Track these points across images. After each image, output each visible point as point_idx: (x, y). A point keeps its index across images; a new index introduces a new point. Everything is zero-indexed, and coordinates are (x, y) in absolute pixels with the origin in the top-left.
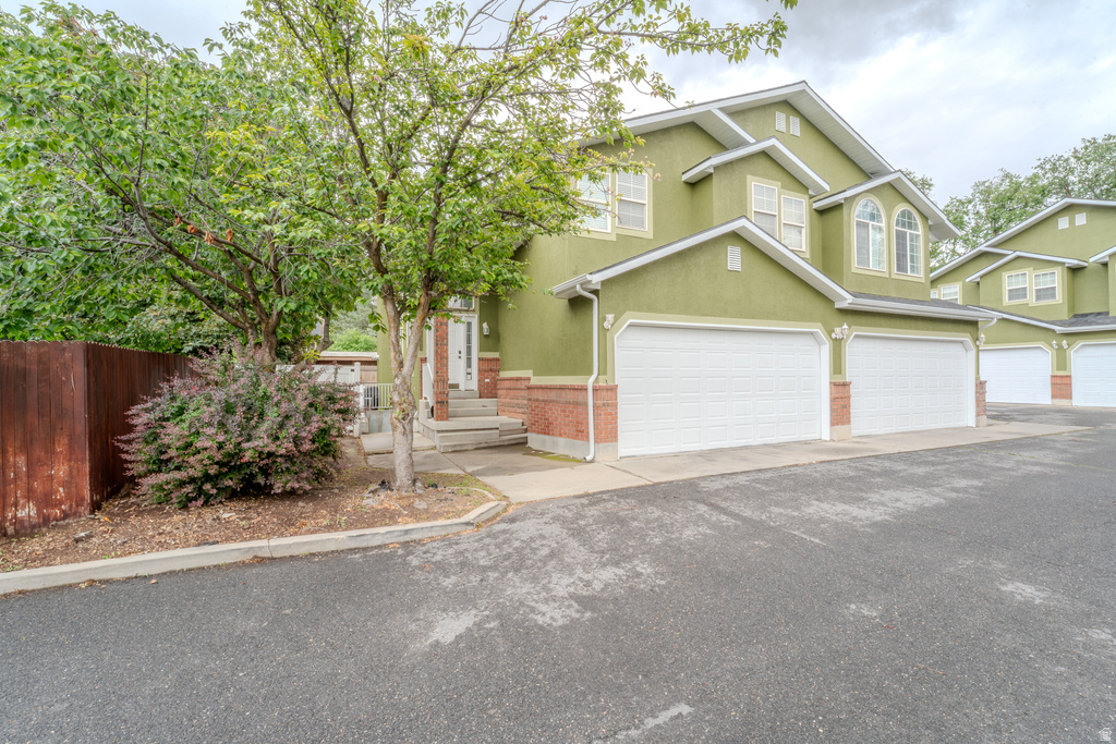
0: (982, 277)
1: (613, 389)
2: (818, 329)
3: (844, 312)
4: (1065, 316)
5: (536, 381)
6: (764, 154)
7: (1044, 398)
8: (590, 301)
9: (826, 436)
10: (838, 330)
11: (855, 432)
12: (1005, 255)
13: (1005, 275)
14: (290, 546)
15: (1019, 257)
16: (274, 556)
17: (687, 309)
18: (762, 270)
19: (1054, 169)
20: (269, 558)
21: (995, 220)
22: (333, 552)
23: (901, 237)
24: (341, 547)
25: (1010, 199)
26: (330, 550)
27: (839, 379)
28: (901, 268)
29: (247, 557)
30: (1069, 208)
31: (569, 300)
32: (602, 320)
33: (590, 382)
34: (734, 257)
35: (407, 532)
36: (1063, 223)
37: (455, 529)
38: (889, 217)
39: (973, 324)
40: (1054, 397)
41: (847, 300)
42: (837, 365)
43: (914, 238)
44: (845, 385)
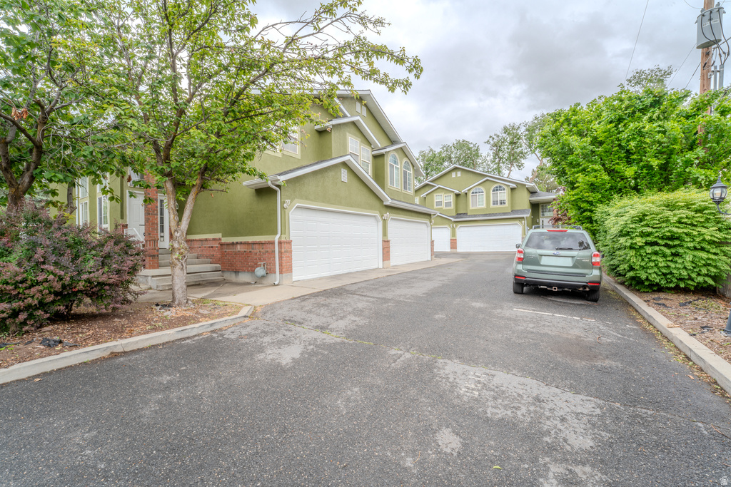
0: (427, 195)
1: (289, 243)
2: (378, 215)
3: (387, 207)
4: (454, 215)
5: (225, 240)
6: (354, 123)
7: (448, 249)
8: (275, 192)
9: (381, 266)
10: (385, 215)
11: (392, 264)
12: (434, 186)
13: (435, 195)
14: (137, 342)
15: (439, 188)
16: (126, 350)
17: (325, 200)
18: (356, 184)
19: (447, 151)
20: (122, 352)
21: (427, 170)
22: (167, 342)
23: (405, 173)
24: (172, 339)
25: (432, 160)
26: (164, 341)
27: (386, 239)
28: (405, 188)
29: (106, 354)
30: (456, 169)
31: (256, 190)
32: (282, 203)
33: (277, 238)
34: (344, 175)
35: (212, 325)
36: (453, 175)
37: (239, 320)
38: (401, 164)
39: (429, 215)
40: (451, 248)
41: (389, 201)
42: (385, 233)
43: (410, 174)
44: (388, 241)
